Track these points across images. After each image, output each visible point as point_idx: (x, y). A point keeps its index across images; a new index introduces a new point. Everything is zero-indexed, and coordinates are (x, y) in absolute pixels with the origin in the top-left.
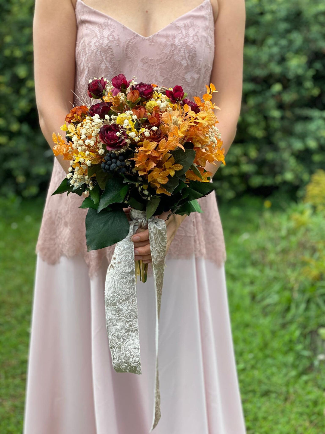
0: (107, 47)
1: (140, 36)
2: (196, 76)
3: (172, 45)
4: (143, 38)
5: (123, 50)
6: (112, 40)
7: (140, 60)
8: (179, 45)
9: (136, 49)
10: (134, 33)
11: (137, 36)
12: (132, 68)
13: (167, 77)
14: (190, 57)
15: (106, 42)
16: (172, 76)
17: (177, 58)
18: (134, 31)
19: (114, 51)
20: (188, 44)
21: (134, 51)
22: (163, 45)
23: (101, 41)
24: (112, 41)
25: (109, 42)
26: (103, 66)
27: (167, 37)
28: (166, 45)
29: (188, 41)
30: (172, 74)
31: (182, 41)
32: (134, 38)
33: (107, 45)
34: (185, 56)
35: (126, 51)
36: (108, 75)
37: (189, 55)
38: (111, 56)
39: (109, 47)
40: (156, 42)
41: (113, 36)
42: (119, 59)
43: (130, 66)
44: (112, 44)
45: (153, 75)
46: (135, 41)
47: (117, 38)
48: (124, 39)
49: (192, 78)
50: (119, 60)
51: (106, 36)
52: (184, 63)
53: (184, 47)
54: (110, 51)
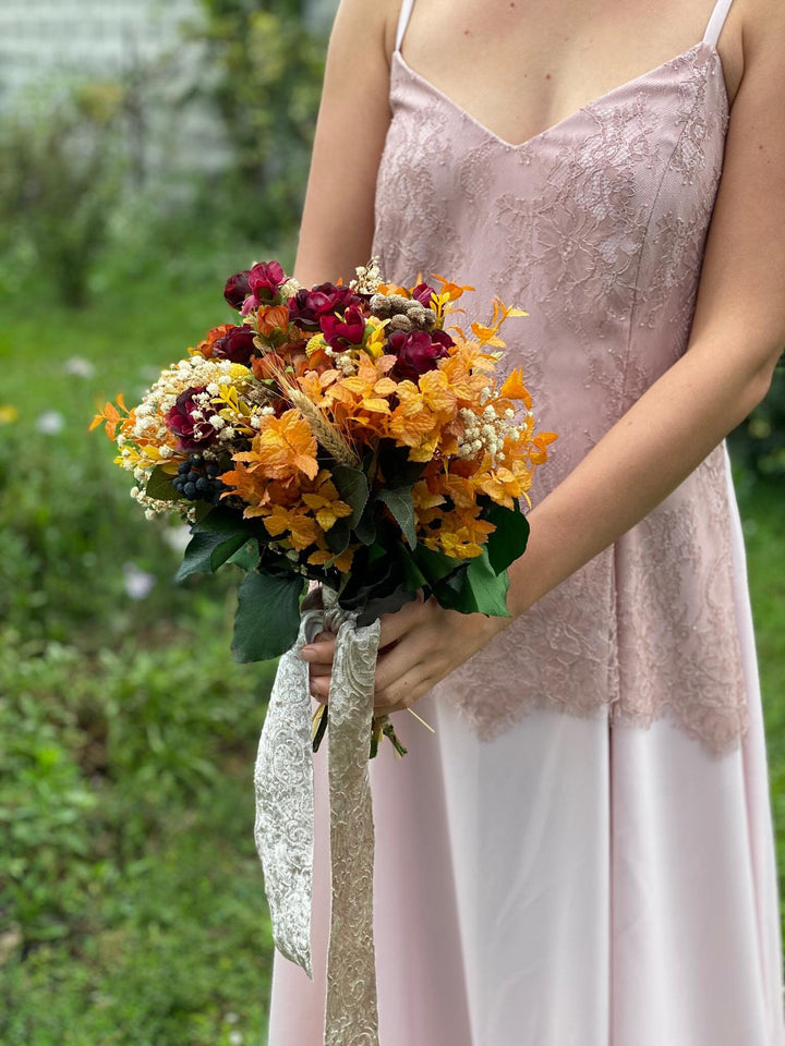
0: (418, 170)
1: (501, 141)
2: (631, 247)
3: (572, 166)
4: (505, 147)
5: (456, 178)
6: (433, 151)
7: (494, 202)
8: (590, 167)
9: (485, 174)
10: (487, 135)
11: (493, 141)
12: (476, 220)
13: (554, 249)
14: (615, 198)
15: (419, 155)
16: (568, 246)
17: (582, 199)
18: (486, 130)
19: (433, 179)
20: (614, 163)
21: (481, 180)
22: (552, 166)
23: (410, 154)
24: (432, 154)
25: (423, 158)
26: (408, 216)
27: (565, 143)
28: (558, 166)
29: (613, 157)
30: (568, 240)
31: (599, 155)
32: (485, 147)
33: (419, 165)
34: (602, 196)
35: (462, 180)
36: (420, 238)
37: (613, 193)
38: (425, 191)
39: (423, 168)
40: (537, 158)
41: (437, 141)
42: (443, 199)
43: (470, 216)
44: (432, 162)
45: (521, 241)
46: (486, 154)
47: (444, 145)
48: (462, 149)
49: (619, 251)
50: (446, 202)
51: (422, 142)
52: (599, 212)
53: (601, 172)
54: (423, 180)
